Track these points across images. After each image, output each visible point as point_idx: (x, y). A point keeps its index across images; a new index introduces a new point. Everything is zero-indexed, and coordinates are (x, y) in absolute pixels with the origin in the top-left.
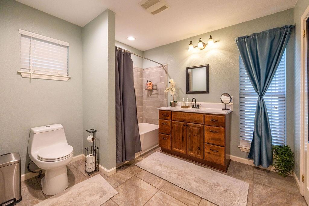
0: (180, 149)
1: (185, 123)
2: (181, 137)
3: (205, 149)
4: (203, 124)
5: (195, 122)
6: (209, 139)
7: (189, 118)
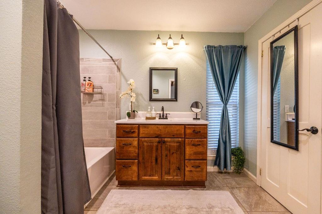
0: (153, 175)
1: (160, 139)
2: (154, 159)
3: (186, 167)
4: (184, 137)
5: (173, 136)
6: (191, 155)
7: (166, 132)
